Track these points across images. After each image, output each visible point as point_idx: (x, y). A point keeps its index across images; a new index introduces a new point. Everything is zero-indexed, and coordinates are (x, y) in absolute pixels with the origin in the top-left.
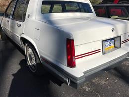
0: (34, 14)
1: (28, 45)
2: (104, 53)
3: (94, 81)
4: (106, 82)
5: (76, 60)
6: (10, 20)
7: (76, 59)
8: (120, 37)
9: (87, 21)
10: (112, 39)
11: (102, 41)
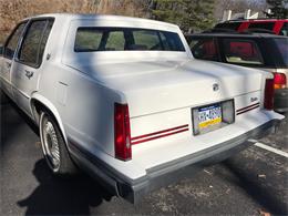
0: (60, 52)
1: (45, 115)
2: (196, 133)
3: (181, 191)
4: (208, 195)
5: (133, 147)
6: (12, 62)
7: (131, 144)
8: (233, 100)
9: (169, 69)
10: (216, 105)
11: (193, 109)
